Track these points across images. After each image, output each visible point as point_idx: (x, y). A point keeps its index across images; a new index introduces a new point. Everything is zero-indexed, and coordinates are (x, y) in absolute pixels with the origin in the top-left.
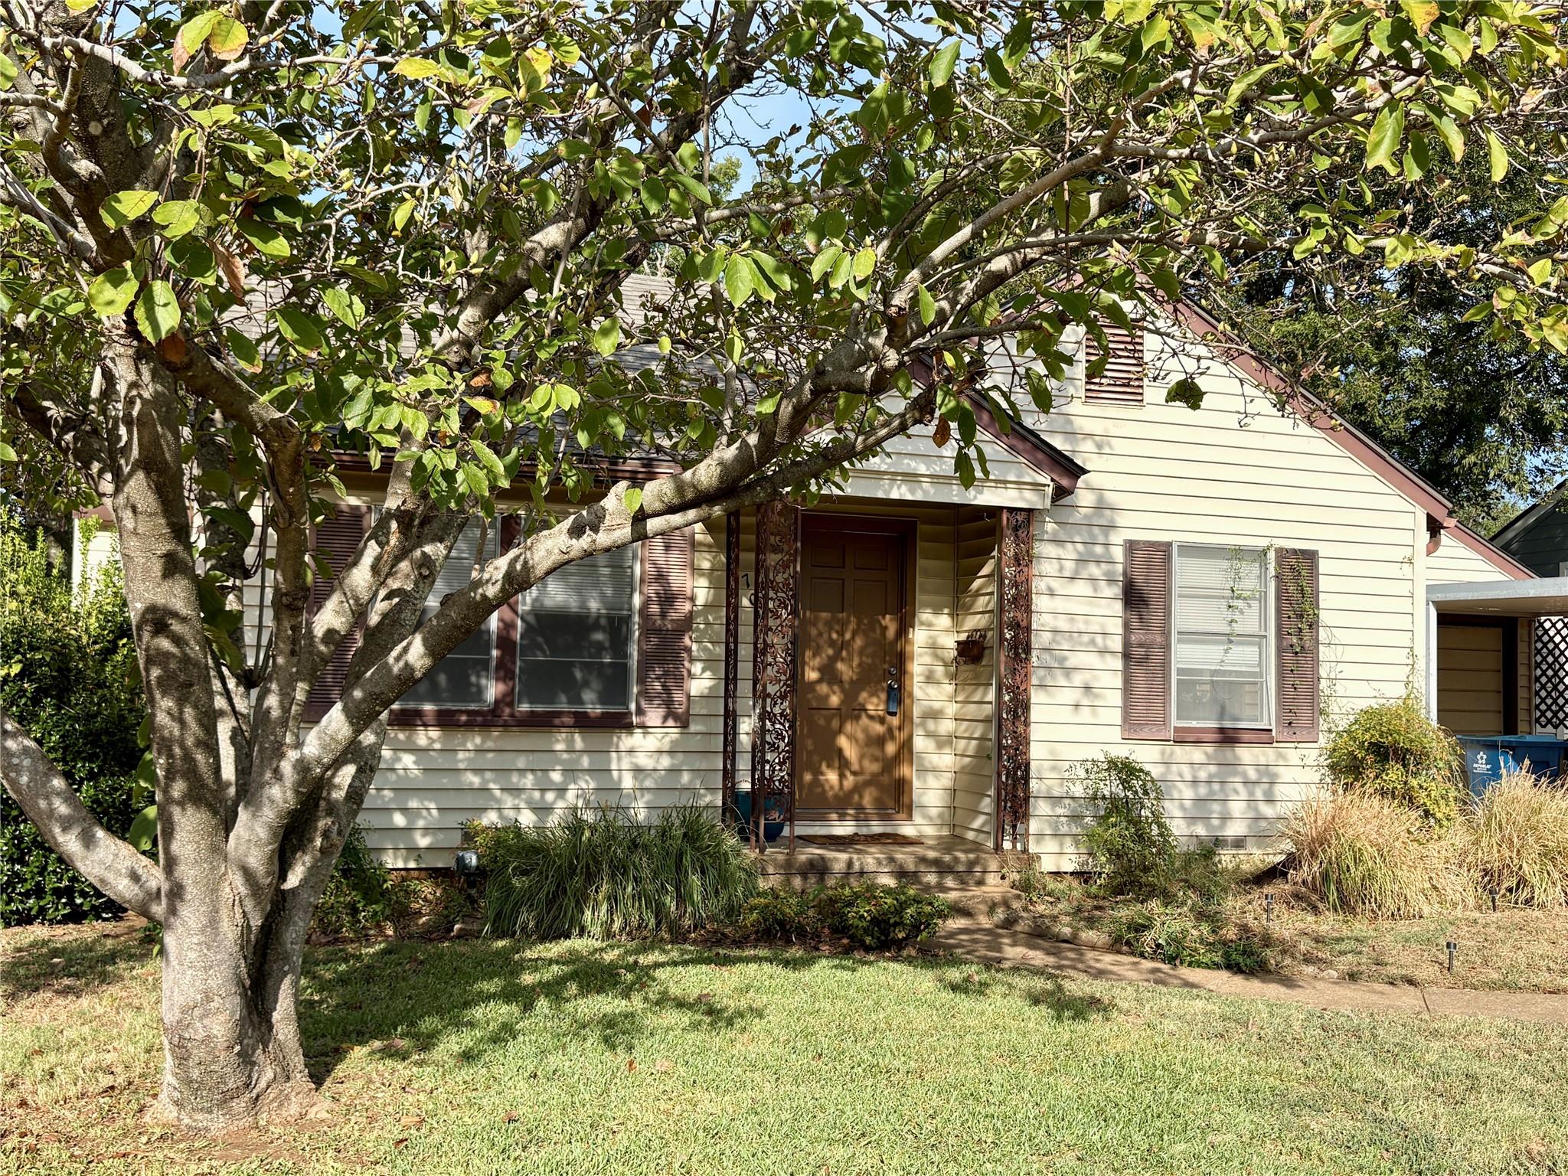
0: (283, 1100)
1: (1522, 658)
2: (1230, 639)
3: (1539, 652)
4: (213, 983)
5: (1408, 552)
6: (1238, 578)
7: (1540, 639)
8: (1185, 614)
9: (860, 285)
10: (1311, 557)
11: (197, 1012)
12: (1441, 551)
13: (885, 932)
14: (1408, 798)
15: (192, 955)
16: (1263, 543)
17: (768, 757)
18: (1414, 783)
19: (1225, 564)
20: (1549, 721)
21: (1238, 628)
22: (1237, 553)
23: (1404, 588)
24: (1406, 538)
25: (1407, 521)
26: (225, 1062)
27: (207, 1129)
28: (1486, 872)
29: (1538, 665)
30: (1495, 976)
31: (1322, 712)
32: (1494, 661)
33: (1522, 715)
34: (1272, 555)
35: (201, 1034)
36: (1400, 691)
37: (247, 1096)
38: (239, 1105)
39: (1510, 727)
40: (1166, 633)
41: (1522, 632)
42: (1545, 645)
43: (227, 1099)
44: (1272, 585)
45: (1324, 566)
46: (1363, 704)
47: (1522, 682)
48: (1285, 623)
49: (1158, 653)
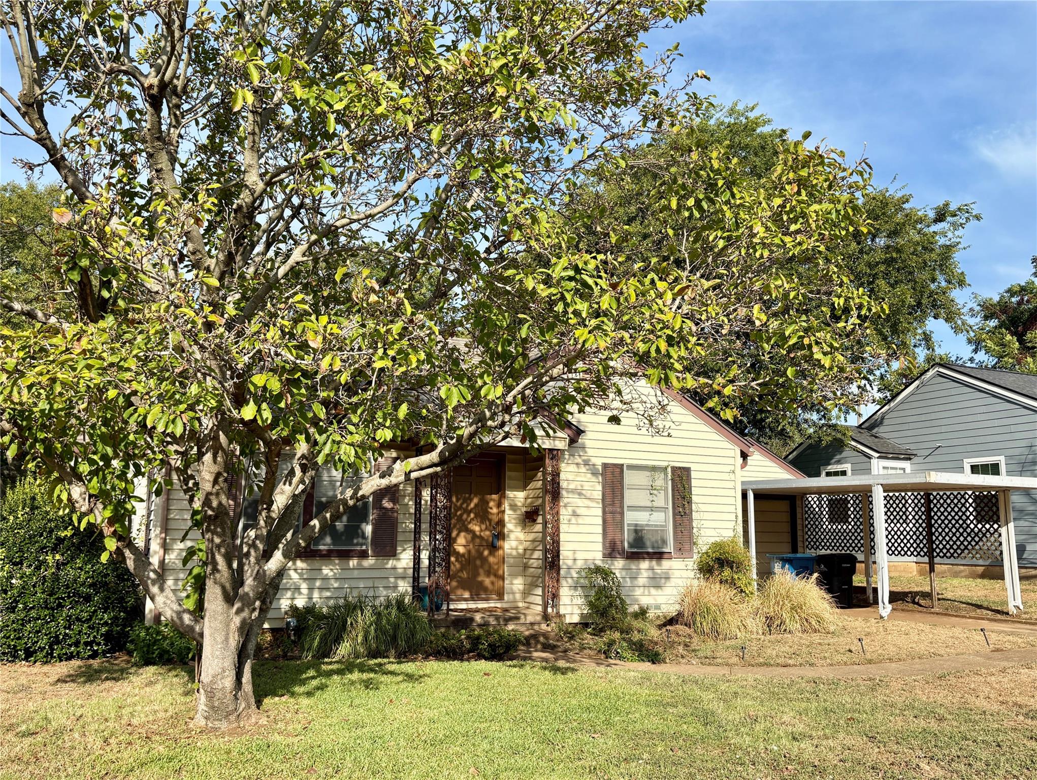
0: (249, 716)
1: (799, 516)
2: (652, 509)
3: (806, 512)
4: (226, 665)
5: (732, 468)
6: (654, 480)
7: (807, 506)
8: (630, 497)
9: (497, 398)
10: (688, 470)
11: (219, 677)
12: (747, 468)
13: (494, 650)
14: (732, 583)
15: (218, 653)
16: (664, 464)
17: (437, 569)
18: (736, 577)
19: (648, 474)
20: (812, 547)
21: (655, 504)
22: (654, 469)
23: (731, 485)
24: (731, 461)
25: (731, 453)
26: (230, 697)
27: (220, 728)
28: (767, 618)
29: (806, 519)
30: (762, 660)
31: (694, 543)
32: (786, 517)
33: (800, 544)
34: (669, 470)
35: (221, 686)
36: (731, 534)
37: (236, 714)
38: (232, 718)
39: (795, 550)
40: (622, 507)
41: (798, 503)
42: (809, 509)
43: (229, 714)
44: (670, 483)
45: (693, 475)
46: (712, 540)
47: (799, 527)
48: (676, 501)
49: (618, 516)
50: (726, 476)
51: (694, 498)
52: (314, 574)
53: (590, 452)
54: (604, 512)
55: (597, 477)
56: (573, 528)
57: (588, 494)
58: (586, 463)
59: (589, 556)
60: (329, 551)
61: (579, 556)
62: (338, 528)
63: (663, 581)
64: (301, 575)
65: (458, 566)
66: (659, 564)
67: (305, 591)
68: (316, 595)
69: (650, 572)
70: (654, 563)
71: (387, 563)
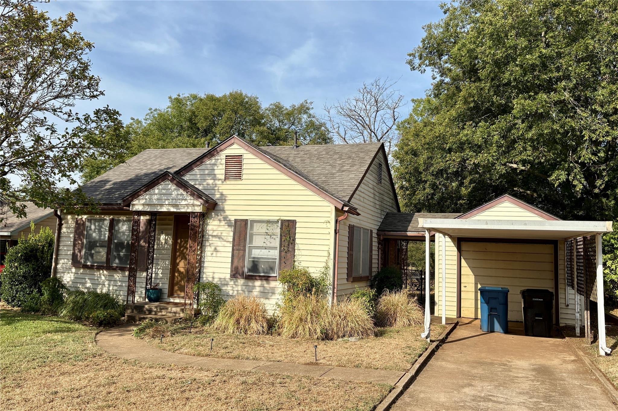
2: (266, 248)
5: (329, 219)
6: (268, 229)
10: (294, 222)
16: (276, 218)
19: (265, 225)
22: (268, 222)
23: (327, 231)
24: (327, 215)
25: (329, 209)
34: (279, 222)
40: (245, 247)
44: (279, 230)
45: (298, 225)
48: (283, 243)
49: (242, 252)
50: (324, 225)
51: (297, 241)
52: (111, 278)
53: (227, 213)
54: (233, 250)
55: (232, 228)
56: (215, 259)
57: (225, 238)
58: (225, 218)
59: (222, 276)
60: (117, 267)
61: (216, 276)
62: (121, 255)
63: (270, 294)
64: (105, 278)
65: (179, 278)
66: (268, 283)
67: (107, 286)
68: (111, 288)
69: (262, 288)
70: (265, 282)
71: (142, 275)
